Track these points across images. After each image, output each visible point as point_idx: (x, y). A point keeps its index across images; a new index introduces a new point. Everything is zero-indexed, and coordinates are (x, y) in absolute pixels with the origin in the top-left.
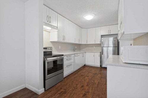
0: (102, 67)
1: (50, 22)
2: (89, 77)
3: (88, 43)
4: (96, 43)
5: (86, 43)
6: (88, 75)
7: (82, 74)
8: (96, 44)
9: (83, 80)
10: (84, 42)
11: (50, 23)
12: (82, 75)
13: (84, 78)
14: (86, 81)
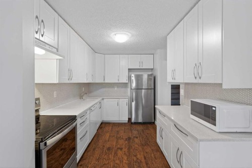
0: (132, 123)
1: (42, 36)
2: (123, 150)
3: (106, 81)
4: (121, 82)
5: (103, 82)
6: (119, 146)
7: (108, 146)
8: (119, 83)
9: (117, 162)
10: (98, 80)
11: (41, 39)
12: (109, 149)
13: (116, 153)
14: (124, 161)
